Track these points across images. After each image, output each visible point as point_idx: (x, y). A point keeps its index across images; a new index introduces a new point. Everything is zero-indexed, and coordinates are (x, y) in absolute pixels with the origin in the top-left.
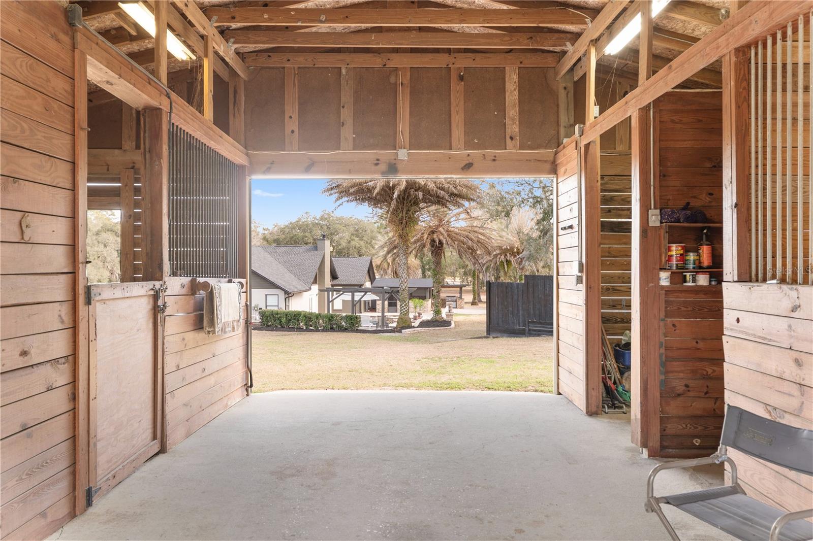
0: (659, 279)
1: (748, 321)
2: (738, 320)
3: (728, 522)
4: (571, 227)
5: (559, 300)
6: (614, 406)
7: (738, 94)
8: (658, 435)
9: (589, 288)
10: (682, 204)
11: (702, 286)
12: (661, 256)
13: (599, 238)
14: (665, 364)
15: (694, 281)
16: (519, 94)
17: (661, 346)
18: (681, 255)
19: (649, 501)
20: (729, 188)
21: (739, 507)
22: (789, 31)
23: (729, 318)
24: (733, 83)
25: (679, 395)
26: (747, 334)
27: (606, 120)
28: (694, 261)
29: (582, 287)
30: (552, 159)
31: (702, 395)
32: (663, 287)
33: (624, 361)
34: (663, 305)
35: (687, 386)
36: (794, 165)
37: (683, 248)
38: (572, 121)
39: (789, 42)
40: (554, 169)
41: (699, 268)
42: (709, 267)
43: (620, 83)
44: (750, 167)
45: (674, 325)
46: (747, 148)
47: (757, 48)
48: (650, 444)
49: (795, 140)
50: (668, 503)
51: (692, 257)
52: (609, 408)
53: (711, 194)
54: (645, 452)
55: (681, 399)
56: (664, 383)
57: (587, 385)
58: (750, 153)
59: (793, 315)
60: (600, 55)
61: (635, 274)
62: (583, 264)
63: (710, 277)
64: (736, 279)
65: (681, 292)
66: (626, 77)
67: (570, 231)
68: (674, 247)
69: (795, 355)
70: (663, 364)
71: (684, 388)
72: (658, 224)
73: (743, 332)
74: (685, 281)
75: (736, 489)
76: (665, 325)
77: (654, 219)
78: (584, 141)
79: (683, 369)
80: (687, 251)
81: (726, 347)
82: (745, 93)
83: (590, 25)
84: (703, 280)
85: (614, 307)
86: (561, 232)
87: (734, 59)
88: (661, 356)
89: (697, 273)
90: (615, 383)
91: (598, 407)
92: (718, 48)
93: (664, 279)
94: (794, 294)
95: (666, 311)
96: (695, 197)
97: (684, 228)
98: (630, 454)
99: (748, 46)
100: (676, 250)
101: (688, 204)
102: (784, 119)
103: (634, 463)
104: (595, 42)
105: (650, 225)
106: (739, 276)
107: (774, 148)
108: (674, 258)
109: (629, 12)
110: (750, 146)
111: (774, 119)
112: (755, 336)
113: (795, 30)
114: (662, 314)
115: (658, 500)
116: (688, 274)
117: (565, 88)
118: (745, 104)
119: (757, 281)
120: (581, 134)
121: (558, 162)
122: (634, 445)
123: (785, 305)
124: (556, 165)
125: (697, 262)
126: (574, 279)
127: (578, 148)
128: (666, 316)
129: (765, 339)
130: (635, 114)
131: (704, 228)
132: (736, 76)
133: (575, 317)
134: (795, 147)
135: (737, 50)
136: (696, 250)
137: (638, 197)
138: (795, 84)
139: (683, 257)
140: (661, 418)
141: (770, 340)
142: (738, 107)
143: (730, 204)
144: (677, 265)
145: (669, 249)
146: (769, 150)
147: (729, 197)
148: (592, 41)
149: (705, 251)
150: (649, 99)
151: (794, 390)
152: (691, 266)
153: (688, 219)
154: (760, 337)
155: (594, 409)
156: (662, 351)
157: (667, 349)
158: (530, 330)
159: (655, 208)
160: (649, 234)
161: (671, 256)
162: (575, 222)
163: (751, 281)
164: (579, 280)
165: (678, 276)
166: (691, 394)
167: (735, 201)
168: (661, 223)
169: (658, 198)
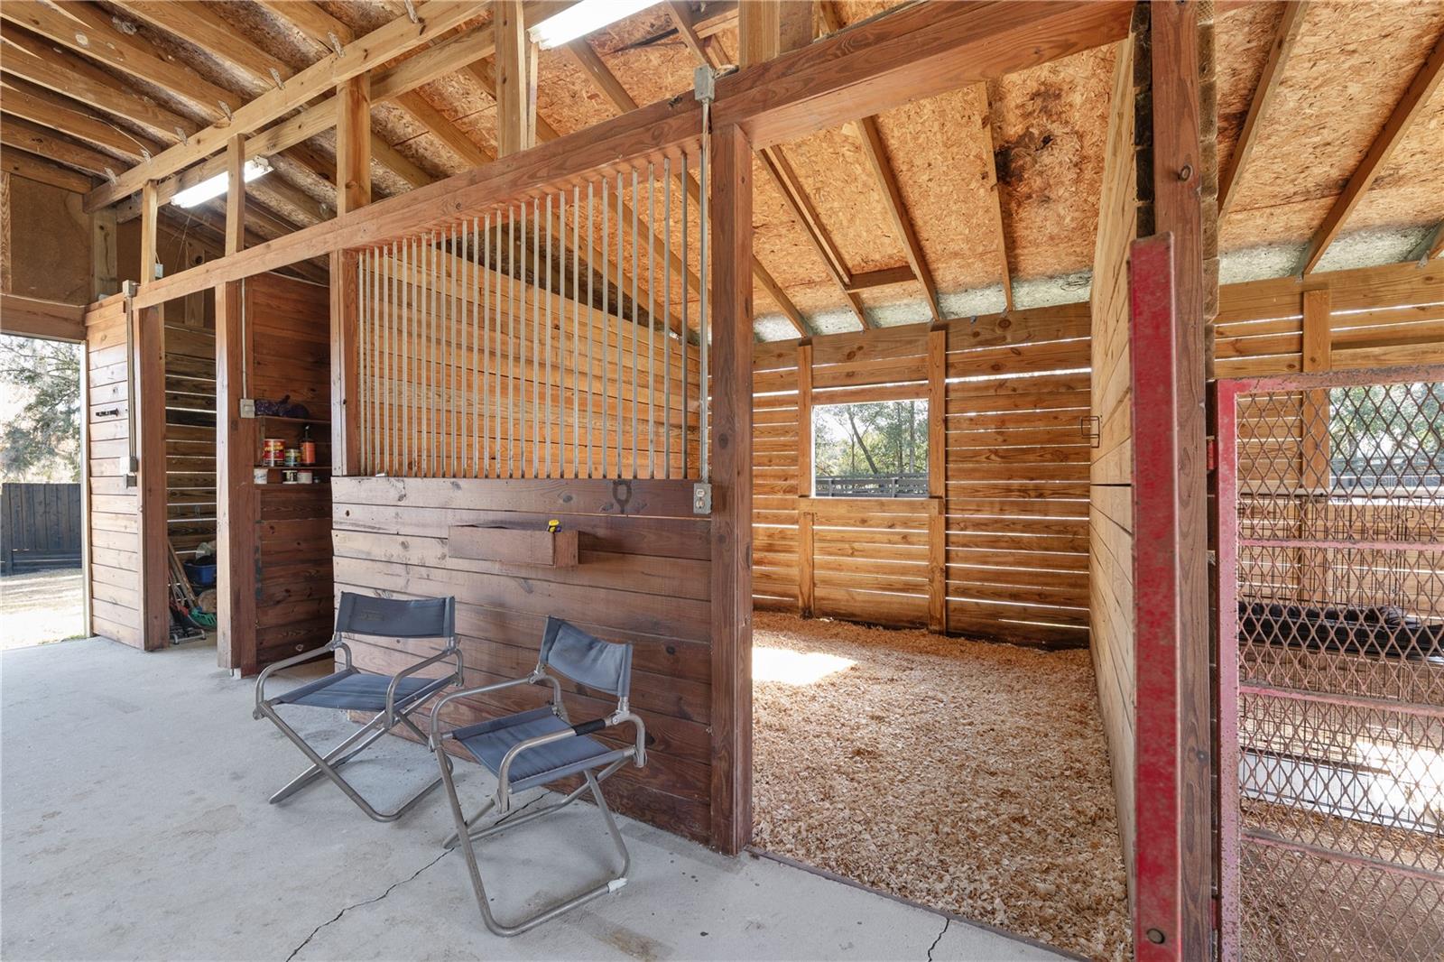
0: (254, 477)
1: (357, 512)
2: (348, 513)
3: (344, 700)
4: (115, 412)
5: (94, 509)
6: (186, 634)
7: (346, 295)
8: (254, 650)
9: (147, 492)
10: (279, 397)
11: (304, 485)
12: (255, 451)
13: (164, 430)
14: (260, 571)
15: (295, 479)
16: (12, 212)
17: (257, 549)
18: (281, 451)
19: (258, 707)
20: (338, 385)
21: (355, 685)
22: (395, 250)
23: (338, 513)
24: (341, 282)
25: (279, 602)
26: (358, 526)
27: (175, 285)
28: (296, 458)
29: (138, 490)
30: (78, 318)
31: (305, 598)
32: (258, 486)
33: (200, 579)
34: (259, 506)
35: (287, 591)
36: (400, 371)
37: (283, 444)
38: (114, 273)
39: (395, 259)
40: (79, 332)
41: (301, 466)
42: (311, 465)
43: (190, 245)
44: (359, 367)
45: (272, 528)
46: (355, 349)
47: (365, 255)
48: (244, 662)
49: (400, 349)
50: (282, 702)
51: (292, 453)
52: (179, 637)
53: (313, 390)
54: (238, 672)
55: (279, 606)
56: (259, 592)
57: (146, 613)
58: (358, 354)
59: (400, 503)
60: (164, 202)
61: (222, 472)
62: (137, 462)
63: (313, 476)
64: (345, 473)
65: (280, 491)
66: (200, 240)
67: (114, 417)
68: (272, 442)
69: (401, 539)
70: (259, 571)
71: (284, 594)
72: (252, 416)
73: (353, 524)
74: (286, 480)
75: (352, 670)
76: (261, 527)
77: (247, 409)
78: (138, 305)
79: (283, 573)
80: (287, 447)
81: (335, 541)
82: (353, 295)
83: (149, 160)
84: (305, 478)
85: (183, 515)
86: (94, 418)
87: (342, 259)
88: (256, 561)
89: (299, 470)
90: (187, 605)
91: (163, 639)
92: (325, 243)
93: (260, 476)
94: (400, 485)
95: (262, 512)
96: (294, 391)
97: (283, 422)
98: (217, 681)
99: (357, 250)
100: (273, 446)
101: (288, 397)
102: (391, 328)
103: (223, 688)
104: (158, 183)
105: (242, 416)
106: (348, 471)
107: (381, 353)
108: (272, 455)
109: (208, 165)
110: (359, 347)
111: (381, 326)
112: (365, 526)
113: (400, 250)
114: (258, 516)
115: (269, 703)
116: (288, 472)
117: (102, 228)
118: (354, 305)
119: (366, 475)
120: (134, 293)
121: (89, 323)
122: (222, 669)
123: (393, 495)
124: (87, 327)
125: (299, 460)
126: (123, 482)
127: (129, 311)
128: (262, 518)
129: (374, 528)
130: (220, 286)
131: (306, 424)
132: (344, 274)
133: (123, 530)
134: (400, 356)
135: (346, 252)
136: (298, 447)
137: (226, 383)
138: (400, 299)
139: (282, 454)
140: (257, 631)
141: (379, 529)
142: (347, 307)
143: (338, 400)
144: (276, 462)
145: (267, 444)
146: (377, 353)
147: (338, 393)
148: (152, 181)
149: (308, 448)
150: (241, 273)
151: (400, 569)
152: (292, 464)
153: (287, 413)
154: (370, 527)
155: (157, 642)
156: (258, 556)
157: (263, 553)
158: (14, 565)
159: (248, 398)
160: (241, 426)
161: (269, 452)
162: (124, 407)
163: (359, 475)
164: (131, 481)
165: (277, 474)
166: (292, 599)
167: (343, 397)
168: (256, 414)
169: (251, 387)
